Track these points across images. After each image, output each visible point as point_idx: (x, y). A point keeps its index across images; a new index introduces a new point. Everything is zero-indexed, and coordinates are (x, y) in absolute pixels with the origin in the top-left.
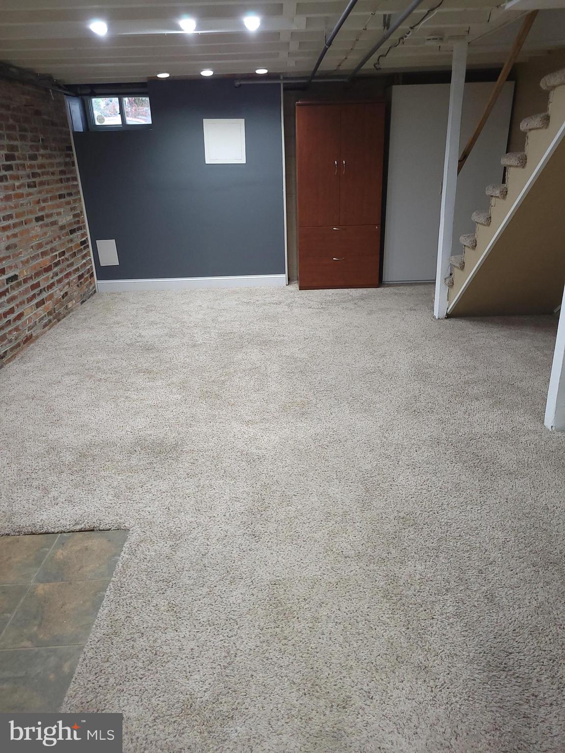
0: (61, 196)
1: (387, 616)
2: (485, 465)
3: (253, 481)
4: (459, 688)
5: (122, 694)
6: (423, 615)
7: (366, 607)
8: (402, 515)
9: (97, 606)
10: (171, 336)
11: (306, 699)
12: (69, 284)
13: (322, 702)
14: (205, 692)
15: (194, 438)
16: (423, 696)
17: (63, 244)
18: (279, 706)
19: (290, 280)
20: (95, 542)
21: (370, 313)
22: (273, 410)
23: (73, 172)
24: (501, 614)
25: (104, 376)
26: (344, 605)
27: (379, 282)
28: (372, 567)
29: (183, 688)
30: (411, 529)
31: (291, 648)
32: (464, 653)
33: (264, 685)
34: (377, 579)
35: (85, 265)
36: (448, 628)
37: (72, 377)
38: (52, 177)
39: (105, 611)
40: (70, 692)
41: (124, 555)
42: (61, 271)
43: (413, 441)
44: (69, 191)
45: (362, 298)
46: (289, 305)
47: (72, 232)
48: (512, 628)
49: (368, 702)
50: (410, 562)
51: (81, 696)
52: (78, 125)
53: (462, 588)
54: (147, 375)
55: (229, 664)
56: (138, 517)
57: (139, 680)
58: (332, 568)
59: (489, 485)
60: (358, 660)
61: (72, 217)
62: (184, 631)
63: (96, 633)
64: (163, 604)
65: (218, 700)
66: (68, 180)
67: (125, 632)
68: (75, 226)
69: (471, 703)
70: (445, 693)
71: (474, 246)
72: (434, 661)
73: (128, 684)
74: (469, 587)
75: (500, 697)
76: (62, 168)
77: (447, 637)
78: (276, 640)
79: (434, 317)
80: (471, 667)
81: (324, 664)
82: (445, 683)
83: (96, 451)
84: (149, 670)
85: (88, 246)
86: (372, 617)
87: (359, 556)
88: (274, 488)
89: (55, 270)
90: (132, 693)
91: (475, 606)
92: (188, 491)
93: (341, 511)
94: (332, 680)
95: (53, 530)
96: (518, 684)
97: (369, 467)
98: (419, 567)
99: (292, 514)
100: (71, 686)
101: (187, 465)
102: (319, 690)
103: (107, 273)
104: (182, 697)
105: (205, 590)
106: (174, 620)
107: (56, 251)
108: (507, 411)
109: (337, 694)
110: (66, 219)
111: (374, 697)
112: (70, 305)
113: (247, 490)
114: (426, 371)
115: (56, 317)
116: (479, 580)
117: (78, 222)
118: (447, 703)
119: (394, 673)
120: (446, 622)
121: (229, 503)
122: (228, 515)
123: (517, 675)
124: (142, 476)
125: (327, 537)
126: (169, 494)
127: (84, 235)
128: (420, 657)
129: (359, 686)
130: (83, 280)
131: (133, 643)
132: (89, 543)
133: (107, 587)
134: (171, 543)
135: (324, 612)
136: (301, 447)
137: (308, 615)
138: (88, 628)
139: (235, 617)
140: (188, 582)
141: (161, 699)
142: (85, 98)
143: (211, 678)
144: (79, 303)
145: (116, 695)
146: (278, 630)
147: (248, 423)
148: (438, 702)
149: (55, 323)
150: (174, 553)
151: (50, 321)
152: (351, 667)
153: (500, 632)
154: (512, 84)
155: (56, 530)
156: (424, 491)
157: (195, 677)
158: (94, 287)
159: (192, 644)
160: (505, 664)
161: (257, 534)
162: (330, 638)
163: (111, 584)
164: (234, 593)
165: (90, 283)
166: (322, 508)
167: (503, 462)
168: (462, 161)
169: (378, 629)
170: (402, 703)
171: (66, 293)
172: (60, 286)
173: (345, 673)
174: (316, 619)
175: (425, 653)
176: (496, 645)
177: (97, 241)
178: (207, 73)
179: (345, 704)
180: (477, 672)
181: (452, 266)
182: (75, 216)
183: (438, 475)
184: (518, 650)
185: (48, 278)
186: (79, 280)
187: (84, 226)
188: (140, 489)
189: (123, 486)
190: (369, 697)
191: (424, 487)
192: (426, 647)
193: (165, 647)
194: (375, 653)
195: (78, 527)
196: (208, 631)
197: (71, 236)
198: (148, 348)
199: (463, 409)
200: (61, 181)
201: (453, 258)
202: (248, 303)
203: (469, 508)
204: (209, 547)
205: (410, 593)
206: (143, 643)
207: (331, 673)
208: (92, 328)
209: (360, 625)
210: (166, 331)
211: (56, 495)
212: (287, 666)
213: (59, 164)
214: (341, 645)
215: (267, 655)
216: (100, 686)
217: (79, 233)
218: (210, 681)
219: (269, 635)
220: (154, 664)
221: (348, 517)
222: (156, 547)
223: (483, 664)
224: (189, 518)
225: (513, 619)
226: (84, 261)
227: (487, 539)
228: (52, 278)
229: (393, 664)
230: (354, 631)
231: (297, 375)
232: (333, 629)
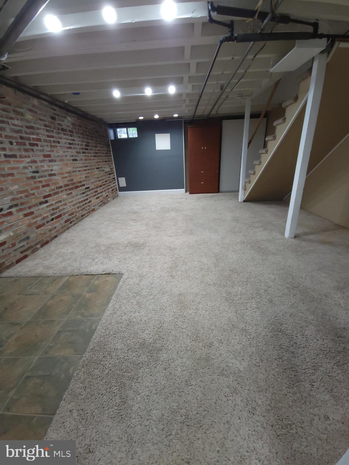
0: (106, 161)
1: (227, 308)
2: (263, 251)
3: (172, 256)
4: (261, 339)
5: (115, 338)
6: (243, 308)
7: (218, 304)
8: (231, 269)
9: (108, 303)
10: (143, 209)
11: (194, 343)
12: (108, 192)
13: (201, 344)
14: (150, 338)
15: (150, 242)
16: (245, 342)
17: (107, 178)
18: (182, 345)
19: (186, 191)
20: (110, 278)
21: (215, 201)
22: (180, 232)
23: (110, 153)
24: (276, 308)
25: (118, 222)
26: (209, 303)
27: (218, 191)
28: (220, 288)
29: (141, 336)
30: (235, 274)
31: (187, 321)
32: (262, 324)
33: (175, 336)
34: (222, 293)
35: (114, 186)
36: (254, 313)
37: (107, 222)
38: (103, 155)
39: (112, 305)
40: (94, 337)
41: (121, 283)
42: (106, 187)
43: (234, 243)
44: (109, 160)
45: (212, 196)
46: (186, 199)
47: (110, 174)
48: (282, 314)
49: (221, 345)
50: (236, 287)
51: (98, 339)
52: (112, 138)
53: (258, 297)
54: (134, 221)
55: (161, 327)
56: (127, 269)
57: (123, 333)
58: (204, 289)
59: (266, 258)
60: (216, 326)
61: (110, 169)
62: (142, 313)
63: (108, 313)
64: (135, 302)
65: (155, 342)
66: (108, 156)
67: (118, 313)
68: (111, 173)
69: (267, 346)
70: (255, 341)
71: (254, 174)
72: (249, 327)
73: (118, 334)
74: (262, 297)
75: (280, 344)
76: (106, 152)
77: (254, 317)
78: (181, 318)
79: (239, 202)
80: (265, 330)
81: (201, 328)
82: (255, 337)
83: (113, 246)
84: (127, 328)
85: (115, 180)
86: (221, 309)
87: (214, 284)
88: (180, 259)
89: (103, 187)
90: (119, 338)
91: (265, 304)
92: (147, 260)
93: (206, 267)
94: (205, 335)
95: (94, 274)
96: (287, 338)
97: (217, 251)
98: (240, 289)
99: (187, 268)
100: (95, 335)
101: (147, 251)
102: (199, 339)
103: (122, 189)
104: (140, 341)
105: (152, 297)
106: (139, 308)
107: (104, 180)
108: (270, 232)
109: (207, 341)
110: (107, 169)
111: (223, 343)
112: (109, 200)
113: (169, 260)
114: (237, 219)
115: (103, 203)
116: (265, 294)
117: (112, 171)
118: (256, 346)
119: (232, 332)
120: (253, 311)
121: (162, 264)
122: (162, 269)
123: (286, 334)
124: (130, 255)
125: (201, 277)
126: (139, 261)
127: (114, 176)
128: (243, 325)
129: (217, 338)
130: (113, 191)
131: (121, 317)
132: (107, 279)
133: (113, 295)
134: (139, 279)
135: (201, 306)
136: (191, 245)
137: (194, 307)
138: (104, 311)
139: (164, 308)
140: (145, 294)
141: (131, 341)
142: (115, 128)
143: (152, 333)
144: (112, 199)
145: (112, 339)
146: (181, 313)
147: (170, 236)
148: (252, 345)
149: (103, 205)
150: (140, 282)
151: (101, 204)
152: (213, 329)
153: (277, 315)
154: (266, 119)
155: (96, 274)
156: (240, 260)
157: (146, 332)
158: (118, 194)
159: (146, 318)
160: (281, 329)
161: (173, 276)
162: (204, 317)
163: (114, 294)
164: (164, 298)
165: (116, 193)
166: (199, 266)
167: (270, 250)
168: (249, 143)
169: (224, 313)
170: (236, 345)
171: (107, 195)
172: (105, 192)
173: (210, 332)
174: (198, 309)
175: (245, 324)
176: (275, 321)
177: (119, 178)
178: (156, 117)
179: (211, 345)
180: (268, 332)
181: (246, 182)
182: (111, 169)
183: (245, 254)
184: (285, 323)
185: (101, 189)
186: (112, 191)
187: (114, 173)
188: (128, 259)
189: (122, 258)
190: (221, 342)
191: (240, 259)
192: (245, 321)
193: (134, 319)
194: (223, 324)
195: (104, 273)
196: (153, 313)
197: (109, 176)
198: (135, 213)
199: (253, 231)
200: (106, 156)
201: (246, 179)
202: (171, 198)
203: (258, 266)
204: (154, 281)
205: (236, 299)
206: (125, 318)
207: (204, 332)
208: (116, 207)
209: (216, 312)
210: (142, 207)
211: (97, 261)
212: (186, 328)
213: (105, 150)
214: (208, 320)
215: (177, 323)
216: (106, 335)
217: (112, 175)
218: (152, 334)
219: (178, 315)
220: (129, 326)
221: (209, 270)
222: (133, 280)
223: (271, 329)
224: (147, 270)
225: (282, 310)
226: (114, 185)
227: (267, 278)
228: (102, 189)
229: (231, 328)
230: (213, 314)
231: (189, 221)
232: (204, 313)
